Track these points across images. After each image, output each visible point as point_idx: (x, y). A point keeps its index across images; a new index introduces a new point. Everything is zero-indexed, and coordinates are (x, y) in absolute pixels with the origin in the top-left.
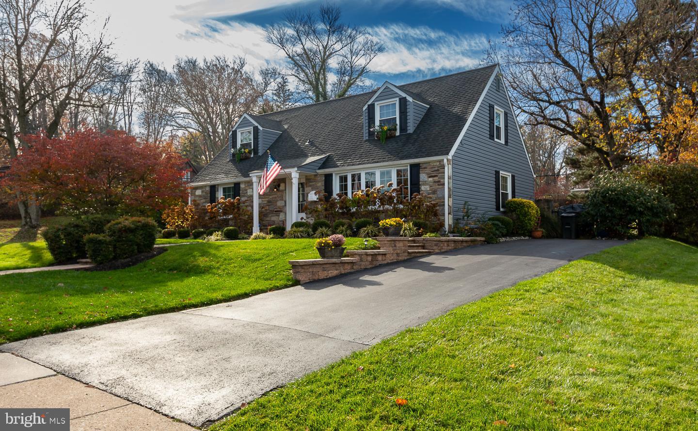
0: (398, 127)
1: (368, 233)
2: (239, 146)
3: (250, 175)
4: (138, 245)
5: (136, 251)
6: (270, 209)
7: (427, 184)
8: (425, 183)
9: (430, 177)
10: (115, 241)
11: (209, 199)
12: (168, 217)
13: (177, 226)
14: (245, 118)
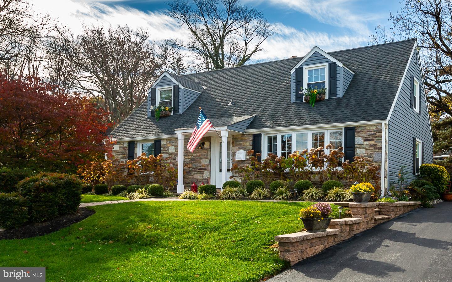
0: (327, 91)
1: (312, 196)
2: (158, 104)
3: (175, 132)
4: (60, 206)
5: (57, 213)
6: (194, 167)
7: (363, 148)
8: (361, 146)
9: (366, 141)
10: (31, 201)
11: (127, 154)
12: (83, 172)
13: (92, 181)
14: (165, 76)
